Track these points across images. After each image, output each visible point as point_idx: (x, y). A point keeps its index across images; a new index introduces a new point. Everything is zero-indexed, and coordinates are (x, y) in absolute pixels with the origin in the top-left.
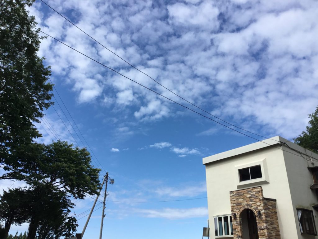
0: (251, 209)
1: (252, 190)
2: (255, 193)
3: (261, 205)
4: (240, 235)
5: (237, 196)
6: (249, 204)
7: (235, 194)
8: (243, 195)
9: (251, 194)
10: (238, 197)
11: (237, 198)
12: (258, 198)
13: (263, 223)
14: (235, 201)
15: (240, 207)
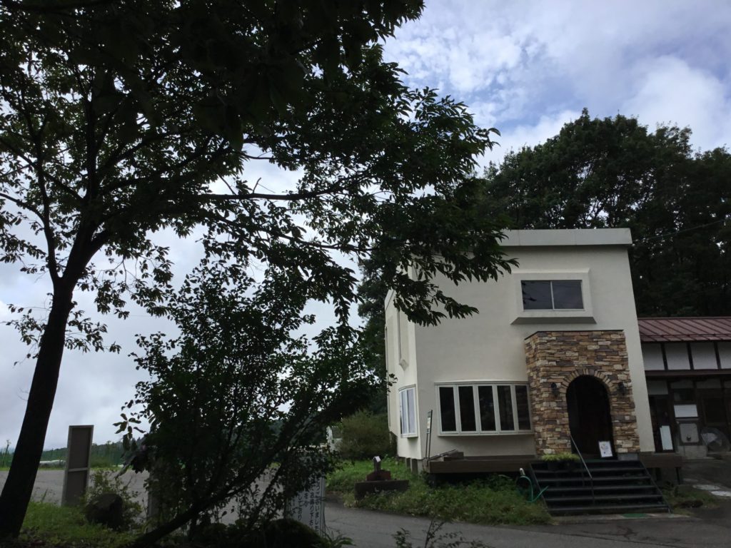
0: (600, 376)
1: (602, 334)
2: (609, 343)
3: (624, 370)
4: (568, 433)
5: (562, 343)
6: (593, 364)
7: (554, 338)
8: (578, 343)
9: (600, 343)
10: (562, 347)
11: (560, 348)
12: (618, 355)
13: (629, 410)
14: (556, 355)
15: (569, 369)
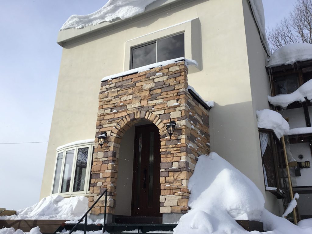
2: (165, 78)
3: (179, 106)
4: (109, 187)
5: (119, 89)
6: (146, 105)
7: (113, 85)
8: (135, 85)
9: (156, 80)
10: (119, 92)
11: (116, 94)
12: (174, 90)
13: (179, 155)
14: (112, 102)
15: (120, 115)
